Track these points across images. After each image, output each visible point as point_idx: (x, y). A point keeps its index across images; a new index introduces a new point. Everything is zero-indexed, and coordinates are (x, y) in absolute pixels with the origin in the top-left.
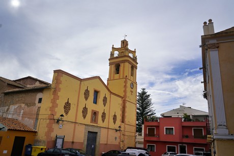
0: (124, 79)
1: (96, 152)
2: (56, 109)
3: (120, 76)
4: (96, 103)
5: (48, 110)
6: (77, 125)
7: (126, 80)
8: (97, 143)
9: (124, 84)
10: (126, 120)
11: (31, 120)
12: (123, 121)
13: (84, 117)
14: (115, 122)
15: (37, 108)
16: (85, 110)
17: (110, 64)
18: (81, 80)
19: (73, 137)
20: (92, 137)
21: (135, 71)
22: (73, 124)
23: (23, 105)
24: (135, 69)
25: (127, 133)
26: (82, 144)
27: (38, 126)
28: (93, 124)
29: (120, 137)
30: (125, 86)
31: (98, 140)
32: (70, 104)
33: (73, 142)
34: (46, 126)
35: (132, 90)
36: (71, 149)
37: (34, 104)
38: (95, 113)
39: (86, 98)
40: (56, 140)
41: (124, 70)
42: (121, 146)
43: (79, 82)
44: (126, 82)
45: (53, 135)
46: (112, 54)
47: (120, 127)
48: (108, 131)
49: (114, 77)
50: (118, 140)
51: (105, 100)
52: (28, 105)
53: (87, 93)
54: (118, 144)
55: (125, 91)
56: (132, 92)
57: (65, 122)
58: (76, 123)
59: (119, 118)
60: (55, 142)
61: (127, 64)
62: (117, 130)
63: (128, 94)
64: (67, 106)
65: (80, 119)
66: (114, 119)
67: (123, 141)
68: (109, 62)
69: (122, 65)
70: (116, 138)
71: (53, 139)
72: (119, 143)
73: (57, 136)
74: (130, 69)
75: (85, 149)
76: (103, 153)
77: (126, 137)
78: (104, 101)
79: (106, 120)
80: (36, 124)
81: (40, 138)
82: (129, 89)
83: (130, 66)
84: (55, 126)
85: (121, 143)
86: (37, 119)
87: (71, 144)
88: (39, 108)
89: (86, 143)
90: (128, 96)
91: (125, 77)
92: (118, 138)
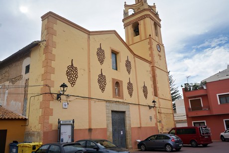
0: (148, 40)
1: (129, 141)
2: (53, 77)
3: (141, 38)
4: (117, 69)
5: (40, 79)
6: (92, 102)
7: (150, 40)
8: (127, 128)
9: (149, 46)
10: (159, 92)
11: (18, 103)
12: (156, 95)
13: (103, 89)
14: (146, 96)
15: (24, 82)
16: (102, 79)
17: (126, 26)
18: (89, 33)
19: (90, 122)
20: (119, 118)
21: (159, 31)
22: (87, 101)
23: (7, 83)
24: (158, 27)
25: (163, 111)
26: (105, 130)
27: (27, 110)
28: (118, 100)
29: (156, 116)
30: (151, 48)
31: (127, 122)
32: (76, 68)
33: (90, 130)
34: (38, 106)
35: (160, 53)
36: (86, 141)
37: (20, 77)
38: (117, 84)
39: (101, 61)
40: (59, 128)
41: (145, 28)
42: (159, 128)
43: (86, 36)
44: (150, 43)
45: (53, 121)
46: (126, 13)
47: (154, 102)
48: (139, 109)
49: (133, 40)
50: (154, 120)
51: (128, 64)
52: (13, 81)
53: (100, 54)
54: (154, 125)
55: (151, 55)
56: (160, 56)
57: (71, 98)
58: (90, 98)
59: (150, 90)
60: (58, 132)
61: (148, 20)
62: (150, 107)
63: (156, 58)
64: (72, 72)
65: (96, 92)
66: (144, 91)
67: (160, 122)
68: (123, 24)
69: (141, 23)
70: (151, 118)
71: (55, 127)
72: (156, 124)
73: (59, 122)
74: (153, 27)
75: (111, 138)
76: (139, 141)
77: (163, 115)
78: (126, 66)
79: (134, 93)
80: (26, 107)
81: (33, 129)
82: (155, 52)
83: (153, 23)
84: (54, 105)
85: (158, 123)
86: (25, 99)
87: (87, 132)
88: (27, 80)
89: (111, 129)
90: (156, 61)
91: (148, 36)
92: (153, 117)
